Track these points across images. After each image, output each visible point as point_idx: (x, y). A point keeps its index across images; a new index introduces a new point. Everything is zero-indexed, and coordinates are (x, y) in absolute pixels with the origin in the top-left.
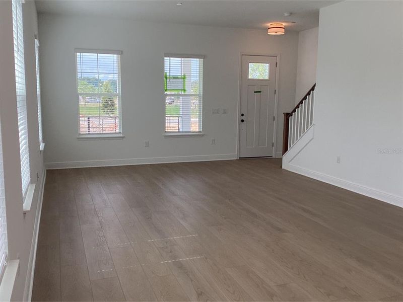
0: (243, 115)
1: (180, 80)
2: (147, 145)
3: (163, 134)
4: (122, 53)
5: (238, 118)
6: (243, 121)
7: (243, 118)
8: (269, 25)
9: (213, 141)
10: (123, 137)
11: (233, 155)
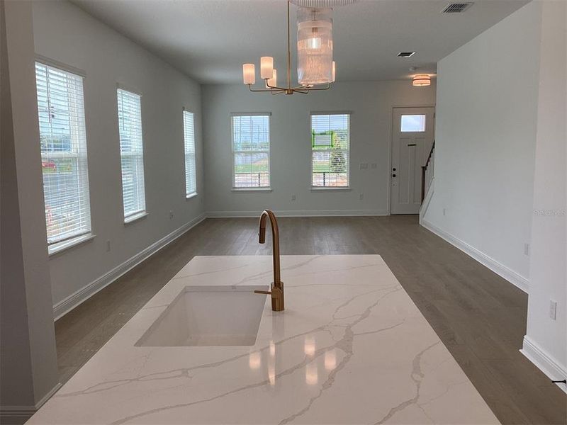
0: (394, 170)
1: (328, 136)
2: (294, 198)
3: (310, 189)
4: (271, 114)
5: (388, 173)
6: (394, 176)
7: (394, 173)
8: (413, 76)
9: (361, 196)
10: (271, 191)
11: (384, 211)
